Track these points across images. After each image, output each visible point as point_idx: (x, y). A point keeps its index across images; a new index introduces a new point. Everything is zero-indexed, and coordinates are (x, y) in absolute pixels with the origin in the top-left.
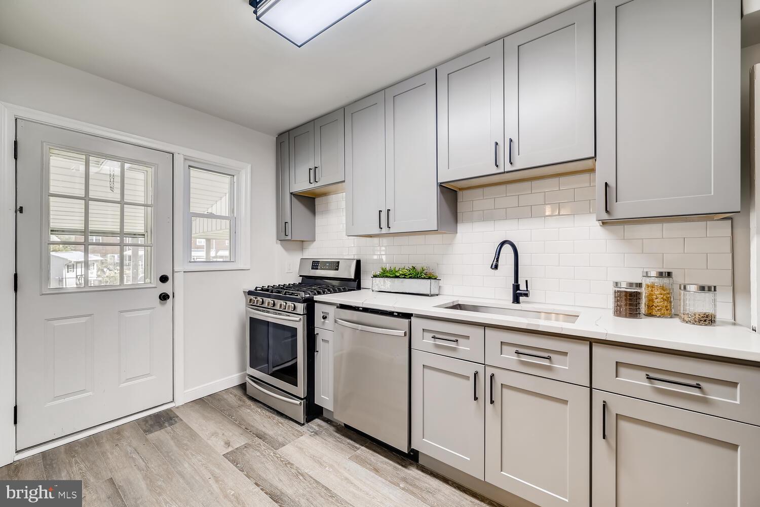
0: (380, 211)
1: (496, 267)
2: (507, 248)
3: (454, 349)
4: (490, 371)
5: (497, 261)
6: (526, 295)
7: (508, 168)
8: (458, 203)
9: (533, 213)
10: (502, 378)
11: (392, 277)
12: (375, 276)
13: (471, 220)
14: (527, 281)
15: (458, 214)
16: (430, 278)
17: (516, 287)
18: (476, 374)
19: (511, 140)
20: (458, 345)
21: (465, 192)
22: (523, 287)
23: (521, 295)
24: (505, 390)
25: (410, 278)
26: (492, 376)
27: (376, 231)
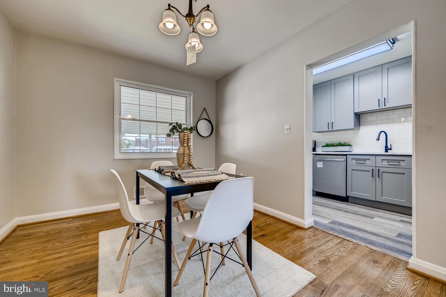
0: (329, 123)
1: (379, 140)
2: (383, 134)
3: (364, 163)
4: (377, 168)
5: (379, 137)
6: (391, 149)
7: (384, 107)
8: (360, 119)
9: (393, 121)
10: (382, 170)
11: (332, 146)
12: (323, 146)
13: (366, 125)
14: (391, 145)
15: (361, 123)
16: (349, 146)
17: (386, 147)
18: (373, 170)
19: (385, 98)
20: (365, 162)
21: (363, 115)
22: (389, 147)
23: (389, 149)
24: (383, 173)
25: (340, 146)
26: (379, 170)
27: (327, 130)
